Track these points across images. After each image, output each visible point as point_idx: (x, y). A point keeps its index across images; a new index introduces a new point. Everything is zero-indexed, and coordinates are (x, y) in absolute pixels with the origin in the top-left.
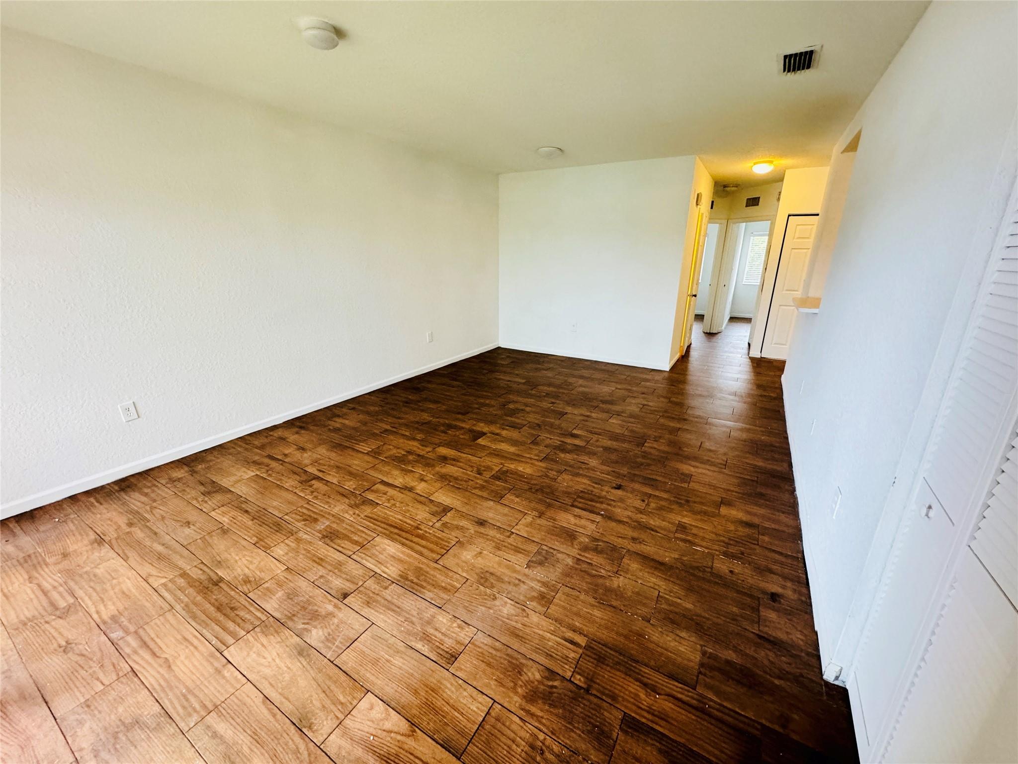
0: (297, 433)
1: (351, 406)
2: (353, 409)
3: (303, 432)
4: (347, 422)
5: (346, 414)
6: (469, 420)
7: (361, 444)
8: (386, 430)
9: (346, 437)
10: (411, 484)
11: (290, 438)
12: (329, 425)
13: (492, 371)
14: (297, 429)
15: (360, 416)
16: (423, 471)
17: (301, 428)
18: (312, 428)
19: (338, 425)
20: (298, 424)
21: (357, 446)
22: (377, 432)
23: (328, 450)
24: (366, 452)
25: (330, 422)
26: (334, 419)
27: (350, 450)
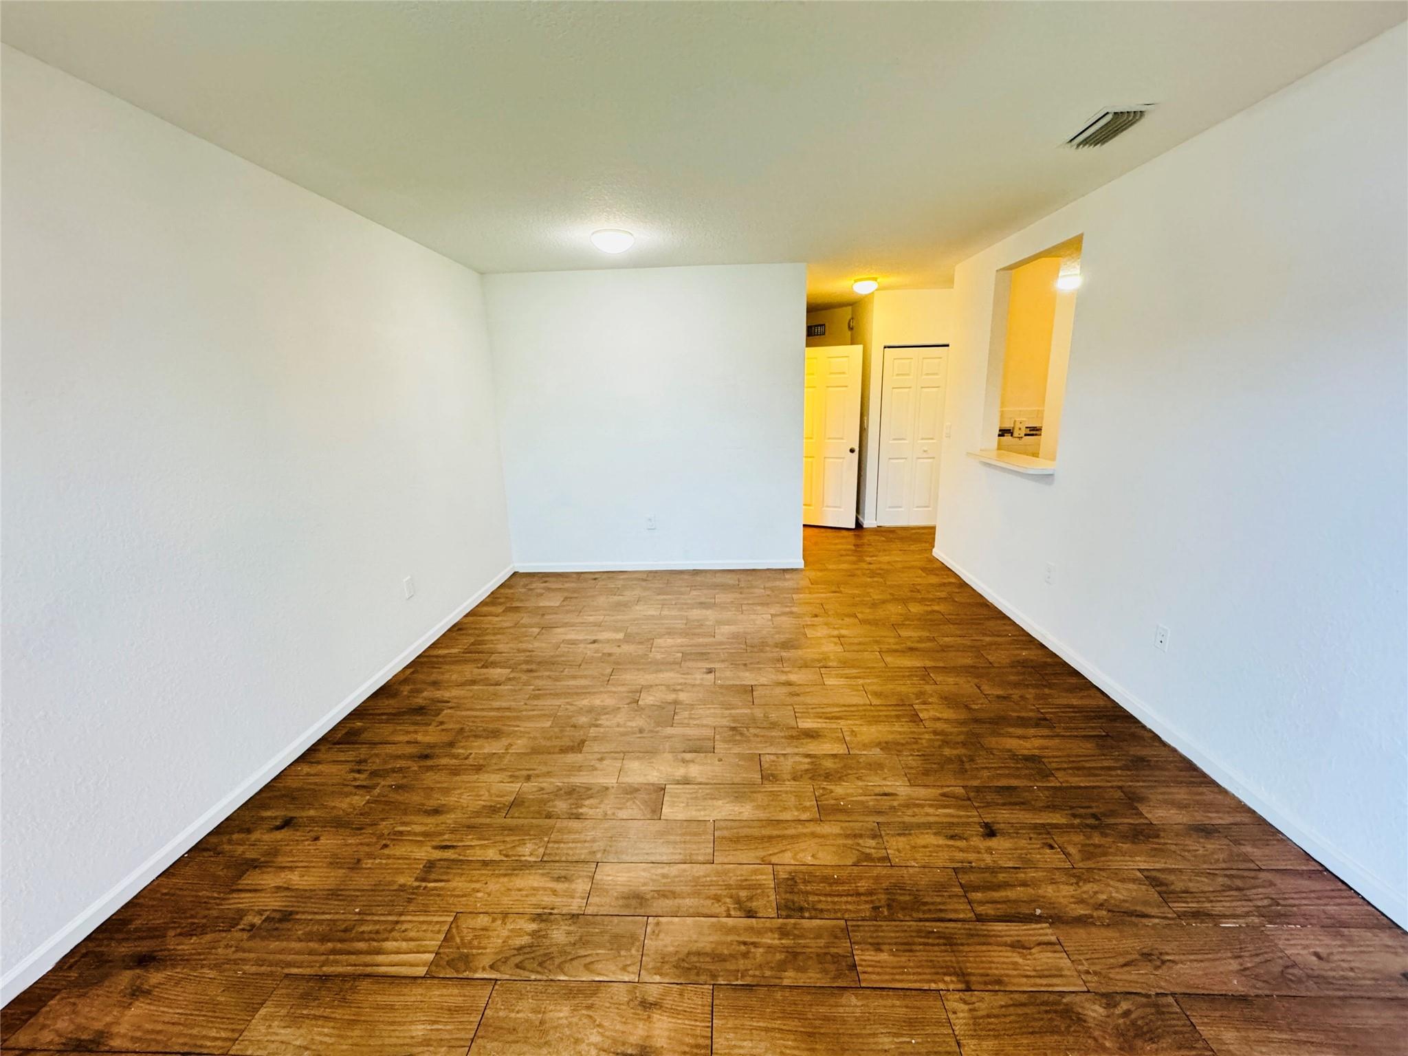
0: (137, 992)
1: (275, 813)
2: (287, 823)
3: (155, 977)
4: (295, 878)
5: (274, 852)
6: (601, 759)
7: (389, 945)
8: (430, 865)
9: (324, 939)
10: (633, 1039)
11: (122, 1029)
12: (241, 914)
13: (545, 628)
14: (128, 974)
15: (323, 841)
16: (624, 969)
17: (144, 961)
18: (186, 946)
19: (273, 903)
20: (124, 949)
21: (380, 958)
22: (406, 879)
23: (294, 1020)
24: (422, 971)
25: (243, 901)
26: (247, 881)
27: (364, 985)
